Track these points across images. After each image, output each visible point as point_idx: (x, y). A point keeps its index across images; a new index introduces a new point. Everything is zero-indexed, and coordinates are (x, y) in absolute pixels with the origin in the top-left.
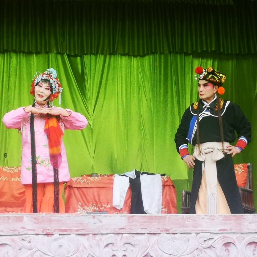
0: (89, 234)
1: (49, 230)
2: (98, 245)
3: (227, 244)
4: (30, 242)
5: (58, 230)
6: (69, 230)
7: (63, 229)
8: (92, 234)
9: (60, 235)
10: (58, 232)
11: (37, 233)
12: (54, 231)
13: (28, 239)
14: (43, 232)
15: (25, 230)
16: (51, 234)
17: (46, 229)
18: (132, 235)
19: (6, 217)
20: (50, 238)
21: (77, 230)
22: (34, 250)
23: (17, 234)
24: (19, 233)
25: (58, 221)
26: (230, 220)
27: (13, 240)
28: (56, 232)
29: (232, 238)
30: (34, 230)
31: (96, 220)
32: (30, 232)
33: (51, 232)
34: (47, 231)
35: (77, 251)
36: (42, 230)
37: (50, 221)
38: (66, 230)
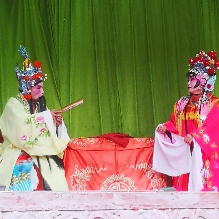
0: (168, 209)
1: (135, 205)
4: (119, 216)
5: (142, 205)
6: (152, 205)
7: (146, 204)
8: (171, 209)
9: (144, 209)
10: (143, 207)
11: (125, 208)
12: (139, 206)
13: (118, 214)
14: (130, 208)
15: (115, 205)
16: (137, 209)
17: (133, 205)
18: (204, 209)
19: (99, 194)
20: (136, 212)
21: (158, 206)
23: (109, 209)
24: (110, 208)
25: (142, 197)
27: (106, 214)
28: (141, 207)
30: (122, 205)
31: (174, 197)
32: (119, 207)
33: (137, 206)
34: (134, 206)
36: (130, 205)
37: (136, 198)
38: (149, 206)
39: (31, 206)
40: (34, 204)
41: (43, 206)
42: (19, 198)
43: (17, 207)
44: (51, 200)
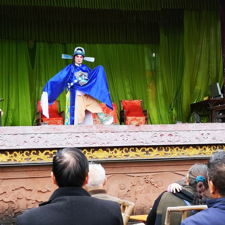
0: (115, 132)
2: (118, 136)
3: (161, 135)
5: (104, 130)
9: (105, 132)
11: (97, 132)
13: (94, 134)
14: (100, 132)
15: (93, 131)
18: (129, 132)
20: (102, 133)
21: (111, 131)
22: (97, 138)
24: (91, 132)
25: (105, 127)
26: (162, 127)
27: (89, 134)
29: (163, 133)
31: (117, 127)
32: (95, 132)
33: (102, 131)
35: (111, 138)
37: (102, 128)
38: (107, 131)
39: (59, 131)
40: (61, 130)
41: (64, 131)
42: (54, 128)
43: (54, 132)
44: (67, 129)
